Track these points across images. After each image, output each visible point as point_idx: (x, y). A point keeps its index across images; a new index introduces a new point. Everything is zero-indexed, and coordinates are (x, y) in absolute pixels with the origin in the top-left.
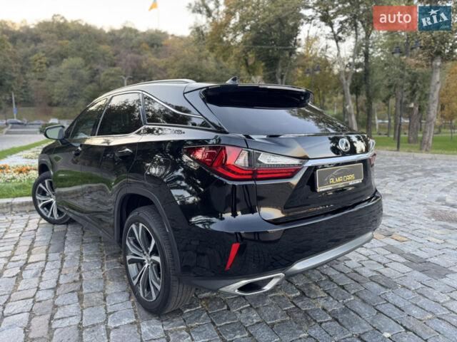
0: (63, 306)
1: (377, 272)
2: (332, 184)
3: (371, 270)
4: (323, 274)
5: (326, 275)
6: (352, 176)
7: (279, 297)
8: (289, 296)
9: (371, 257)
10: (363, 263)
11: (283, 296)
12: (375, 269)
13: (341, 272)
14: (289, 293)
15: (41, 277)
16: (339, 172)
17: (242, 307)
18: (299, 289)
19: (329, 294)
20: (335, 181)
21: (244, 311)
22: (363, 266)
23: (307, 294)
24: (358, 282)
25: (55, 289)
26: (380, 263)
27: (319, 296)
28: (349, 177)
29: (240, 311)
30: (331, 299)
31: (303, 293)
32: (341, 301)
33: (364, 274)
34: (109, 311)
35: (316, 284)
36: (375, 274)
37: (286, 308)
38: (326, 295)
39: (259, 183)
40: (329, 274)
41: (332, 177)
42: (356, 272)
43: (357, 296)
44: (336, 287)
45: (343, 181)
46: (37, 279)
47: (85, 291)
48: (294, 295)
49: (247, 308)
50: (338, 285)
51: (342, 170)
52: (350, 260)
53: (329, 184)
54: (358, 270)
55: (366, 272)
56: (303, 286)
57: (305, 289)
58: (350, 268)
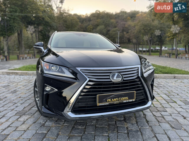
1: (176, 120)
3: (173, 118)
5: (145, 115)
8: (117, 119)
10: (172, 114)
11: (114, 118)
12: (176, 118)
13: (155, 116)
18: (124, 117)
19: (137, 123)
22: (171, 116)
23: (126, 120)
24: (159, 121)
26: (183, 116)
27: (131, 122)
30: (136, 125)
32: (140, 127)
33: (166, 119)
35: (136, 118)
36: (173, 120)
37: (110, 123)
38: (136, 123)
40: (147, 115)
42: (163, 117)
43: (151, 127)
44: (145, 121)
48: (120, 119)
50: (147, 121)
52: (167, 112)
54: (165, 117)
55: (168, 118)
56: (128, 117)
57: (127, 118)
58: (162, 115)
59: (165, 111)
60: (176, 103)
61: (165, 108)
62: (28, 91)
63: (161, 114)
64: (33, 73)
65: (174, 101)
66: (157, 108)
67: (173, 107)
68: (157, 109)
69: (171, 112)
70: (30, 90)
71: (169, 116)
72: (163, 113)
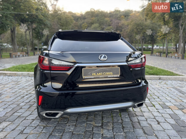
0: (23, 109)
1: (151, 125)
2: (93, 75)
4: (122, 119)
5: (123, 120)
6: (111, 73)
7: (90, 124)
9: (156, 118)
10: (148, 119)
11: (92, 124)
13: (132, 121)
14: (96, 124)
15: (28, 98)
16: (100, 70)
17: (71, 124)
18: (102, 123)
19: (113, 129)
20: (96, 74)
21: (70, 126)
22: (147, 121)
23: (103, 126)
24: (134, 127)
25: (27, 103)
26: (158, 121)
27: (107, 128)
28: (108, 73)
29: (69, 125)
30: (112, 131)
31: (102, 125)
32: (115, 133)
33: (141, 125)
34: (32, 113)
35: (113, 123)
36: (148, 125)
37: (87, 129)
39: (52, 72)
40: (124, 120)
41: (95, 73)
42: (139, 122)
43: (126, 133)
44: (121, 127)
45: (103, 75)
46: (27, 99)
47: (33, 105)
48: (97, 125)
49: (73, 125)
50: (123, 126)
51: (102, 70)
52: (144, 116)
53: (92, 76)
54: (141, 122)
55: (144, 124)
56: (106, 122)
57: (105, 124)
58: (138, 120)
59: (143, 116)
60: (155, 107)
61: (143, 112)
62: (13, 94)
63: (138, 118)
64: (22, 74)
65: (153, 104)
66: (136, 112)
67: (151, 111)
68: (135, 114)
69: (147, 117)
70: (15, 93)
71: (145, 121)
72: (140, 118)
